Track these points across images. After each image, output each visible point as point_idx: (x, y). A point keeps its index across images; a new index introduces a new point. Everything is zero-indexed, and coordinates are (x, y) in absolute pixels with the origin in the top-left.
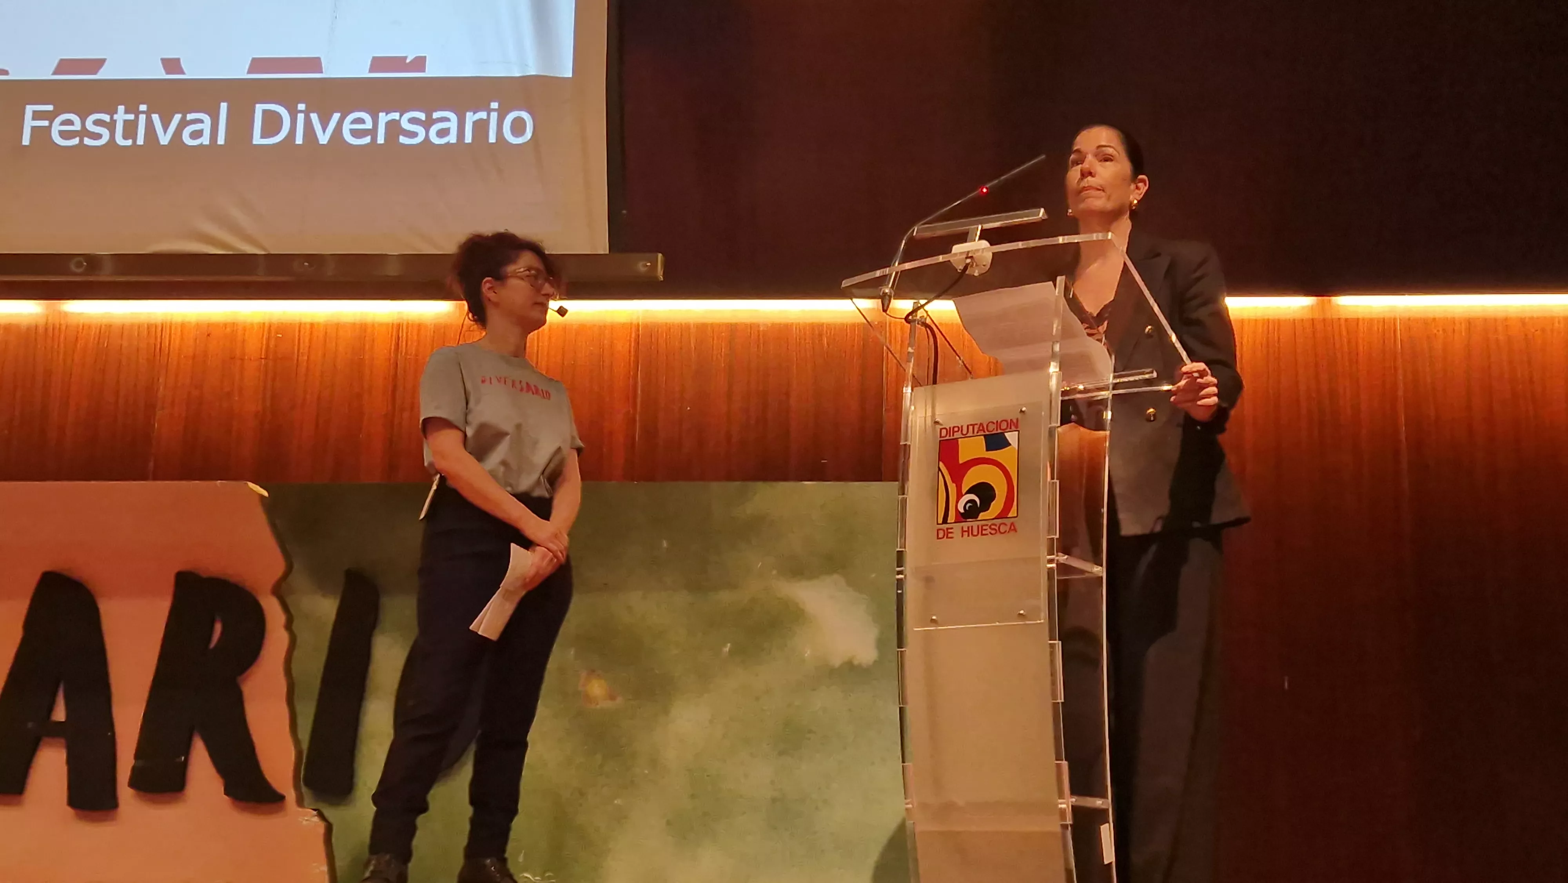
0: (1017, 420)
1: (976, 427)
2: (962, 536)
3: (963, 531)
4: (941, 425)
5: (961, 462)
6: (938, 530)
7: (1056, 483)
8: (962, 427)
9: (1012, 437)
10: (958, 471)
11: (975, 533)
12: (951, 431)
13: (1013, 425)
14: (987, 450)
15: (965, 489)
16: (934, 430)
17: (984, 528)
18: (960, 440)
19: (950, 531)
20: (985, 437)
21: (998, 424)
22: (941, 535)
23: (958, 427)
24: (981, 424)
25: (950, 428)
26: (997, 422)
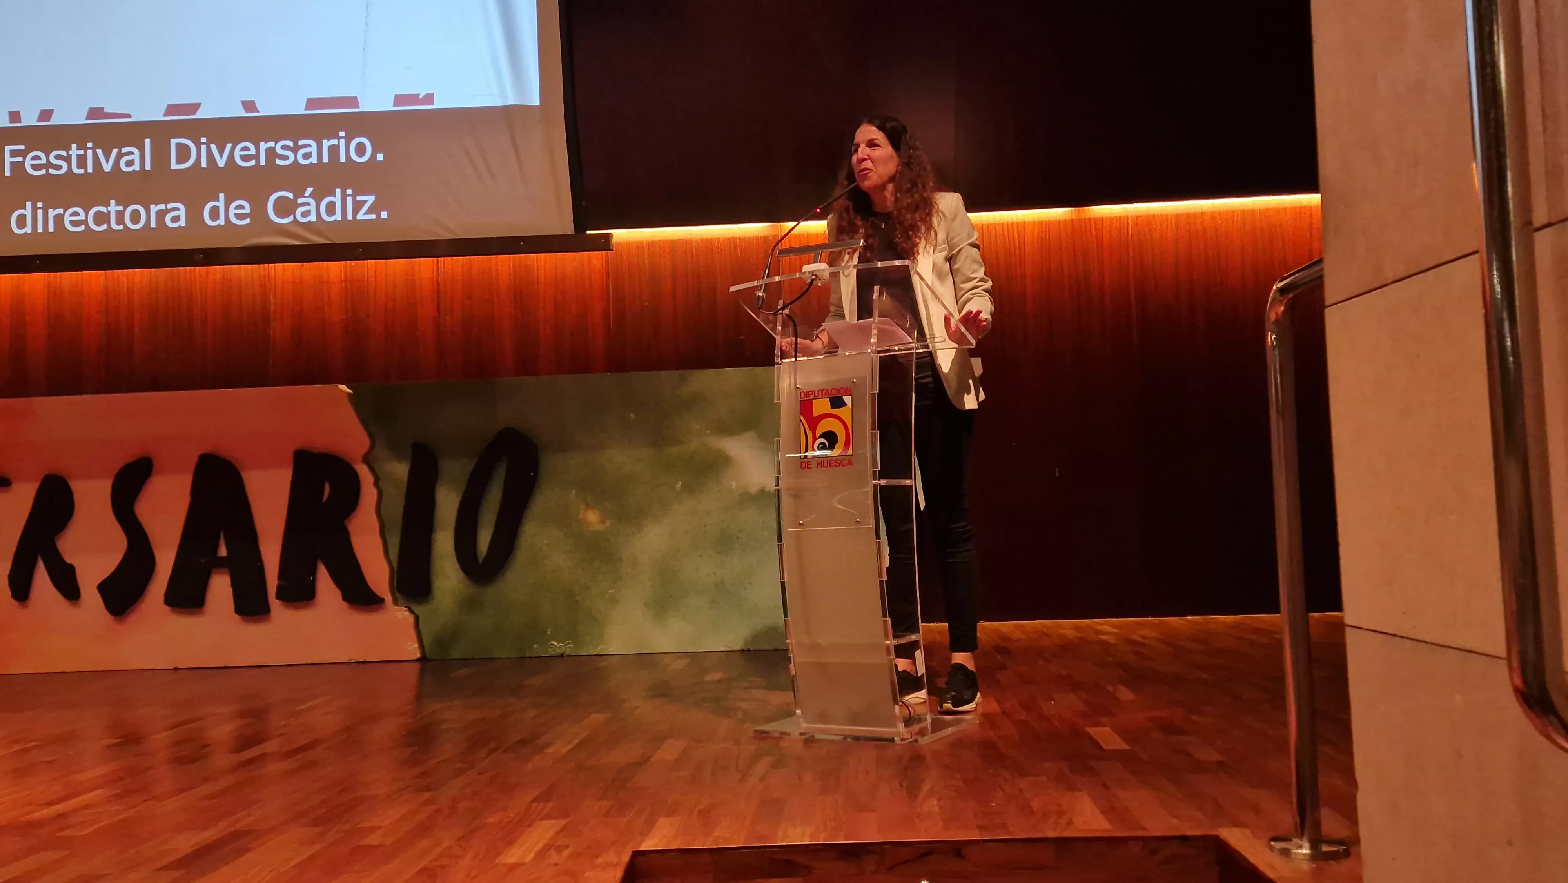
0: (851, 387)
1: (824, 392)
2: (817, 467)
3: (818, 464)
4: (801, 390)
5: (814, 416)
6: (801, 463)
7: (877, 432)
8: (814, 391)
9: (847, 399)
10: (813, 422)
11: (826, 465)
12: (807, 394)
13: (848, 392)
14: (832, 408)
15: (818, 435)
16: (796, 394)
17: (831, 462)
18: (813, 400)
19: (810, 463)
20: (830, 399)
21: (838, 390)
22: (803, 466)
23: (812, 391)
24: (827, 390)
25: (807, 392)
26: (838, 389)
